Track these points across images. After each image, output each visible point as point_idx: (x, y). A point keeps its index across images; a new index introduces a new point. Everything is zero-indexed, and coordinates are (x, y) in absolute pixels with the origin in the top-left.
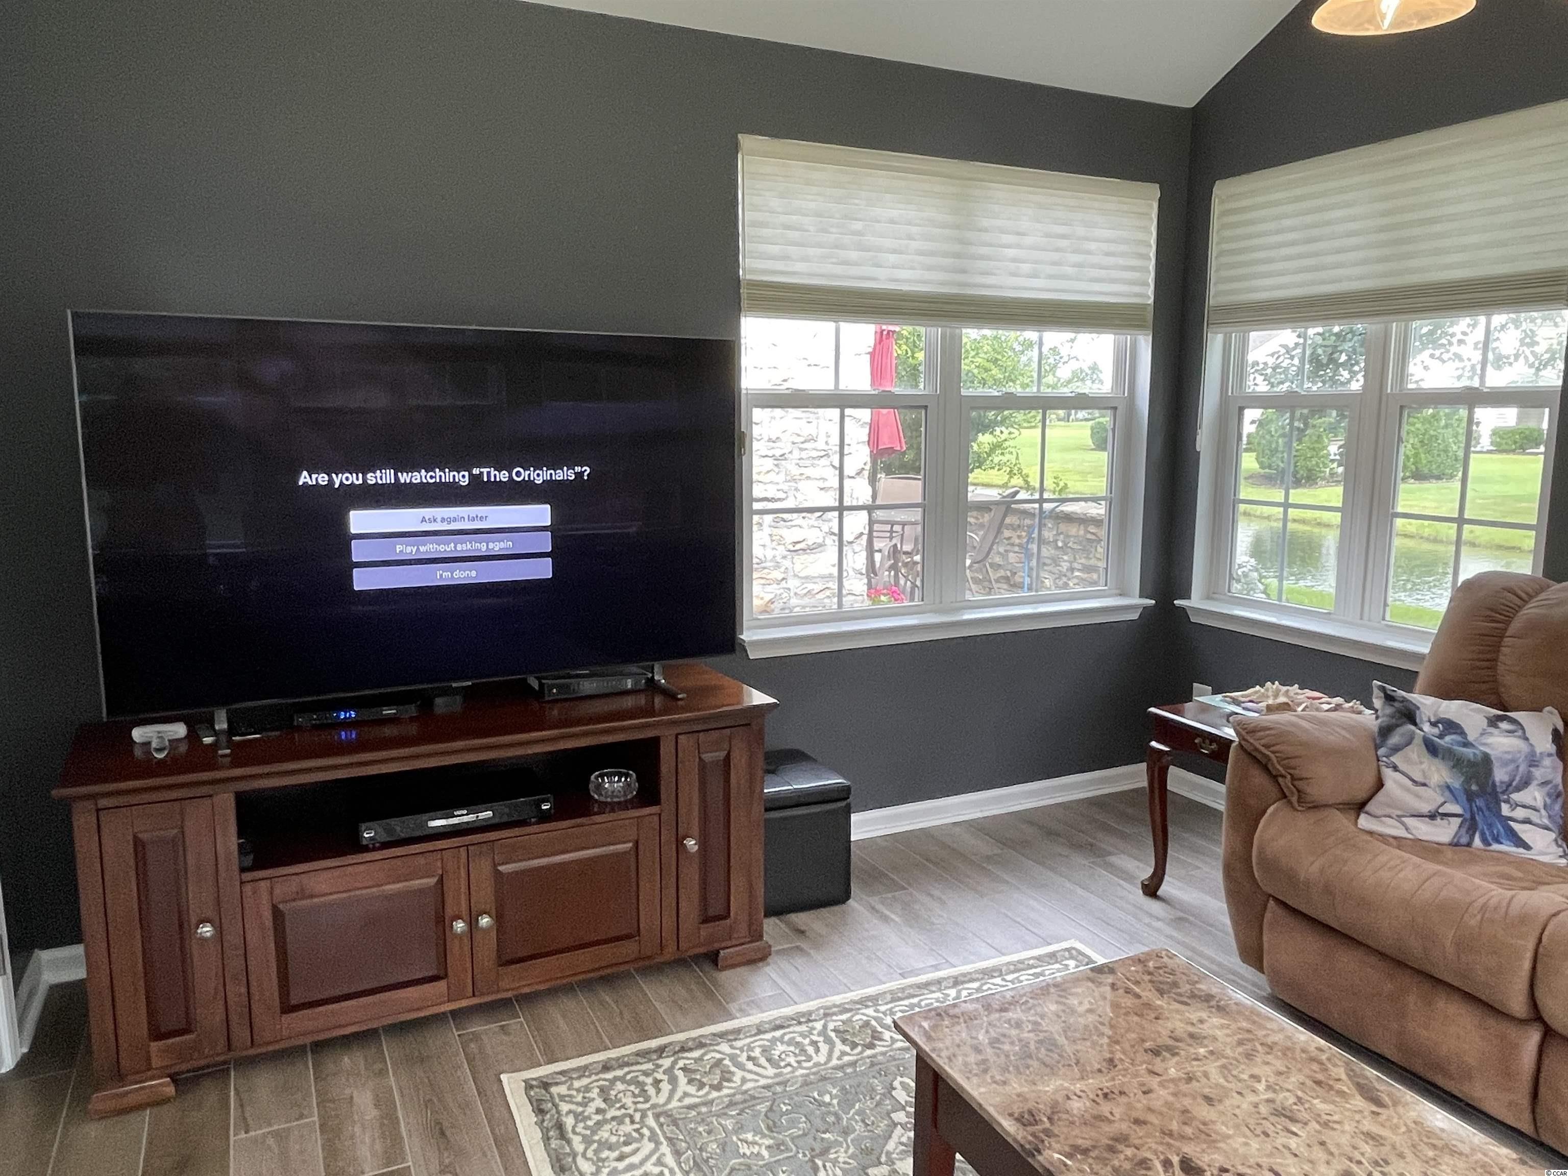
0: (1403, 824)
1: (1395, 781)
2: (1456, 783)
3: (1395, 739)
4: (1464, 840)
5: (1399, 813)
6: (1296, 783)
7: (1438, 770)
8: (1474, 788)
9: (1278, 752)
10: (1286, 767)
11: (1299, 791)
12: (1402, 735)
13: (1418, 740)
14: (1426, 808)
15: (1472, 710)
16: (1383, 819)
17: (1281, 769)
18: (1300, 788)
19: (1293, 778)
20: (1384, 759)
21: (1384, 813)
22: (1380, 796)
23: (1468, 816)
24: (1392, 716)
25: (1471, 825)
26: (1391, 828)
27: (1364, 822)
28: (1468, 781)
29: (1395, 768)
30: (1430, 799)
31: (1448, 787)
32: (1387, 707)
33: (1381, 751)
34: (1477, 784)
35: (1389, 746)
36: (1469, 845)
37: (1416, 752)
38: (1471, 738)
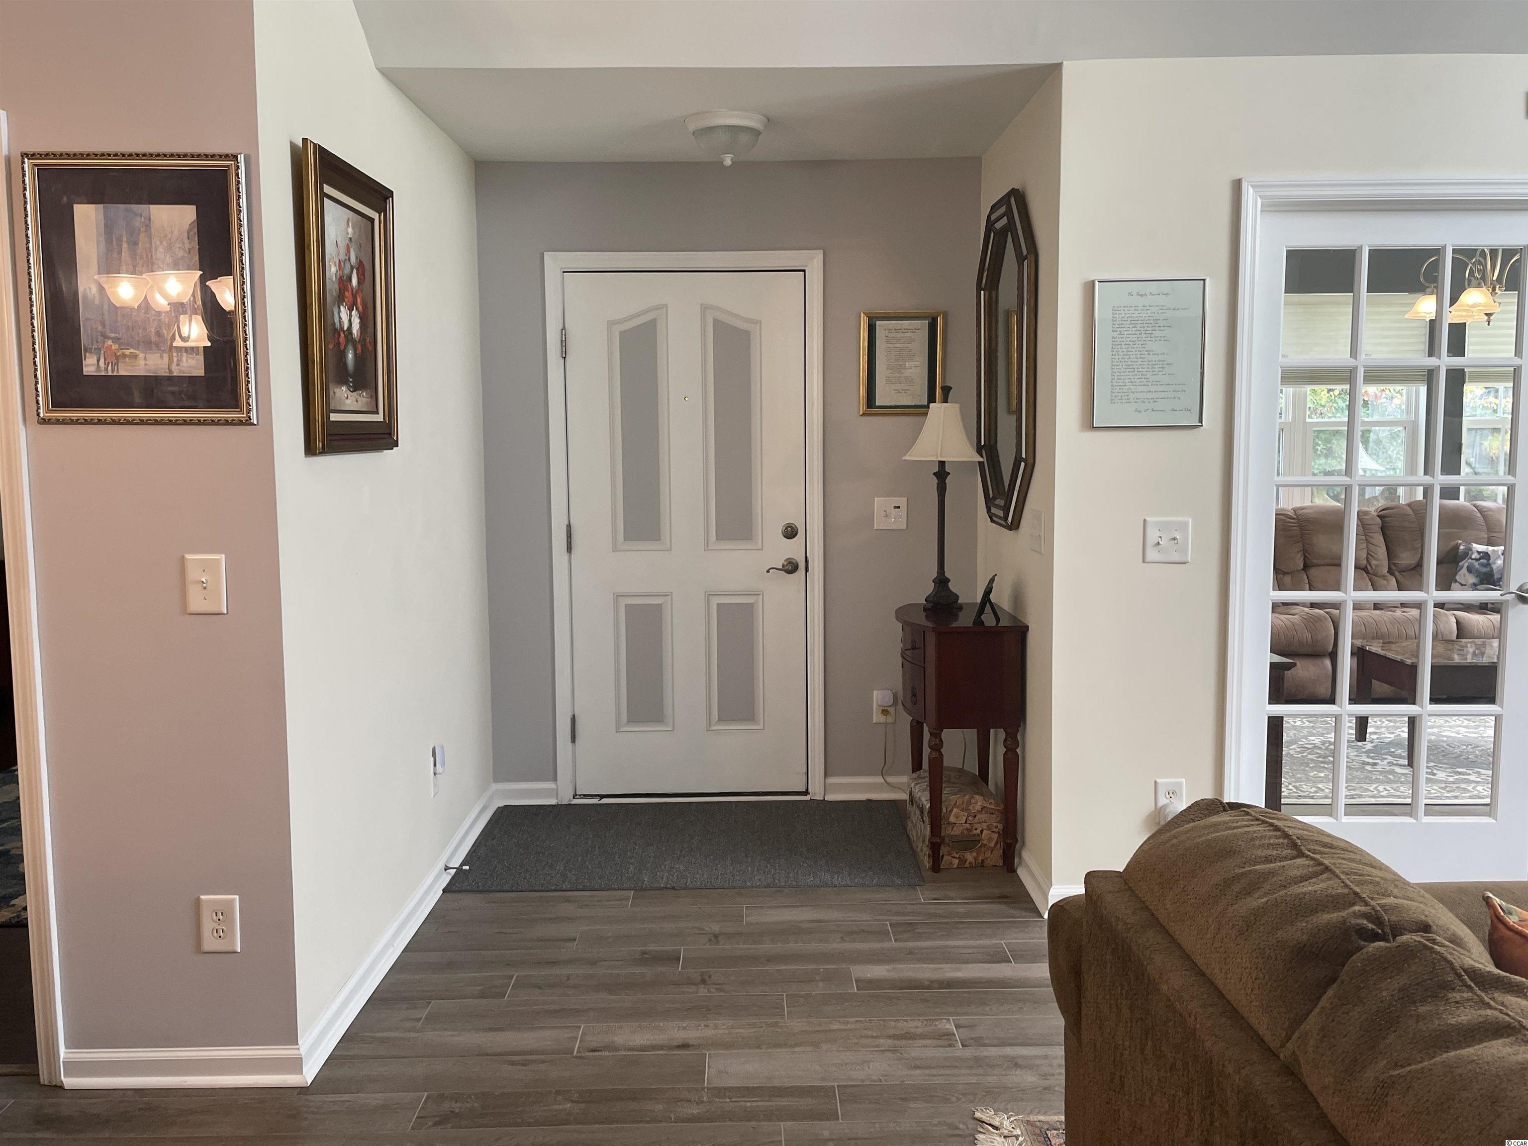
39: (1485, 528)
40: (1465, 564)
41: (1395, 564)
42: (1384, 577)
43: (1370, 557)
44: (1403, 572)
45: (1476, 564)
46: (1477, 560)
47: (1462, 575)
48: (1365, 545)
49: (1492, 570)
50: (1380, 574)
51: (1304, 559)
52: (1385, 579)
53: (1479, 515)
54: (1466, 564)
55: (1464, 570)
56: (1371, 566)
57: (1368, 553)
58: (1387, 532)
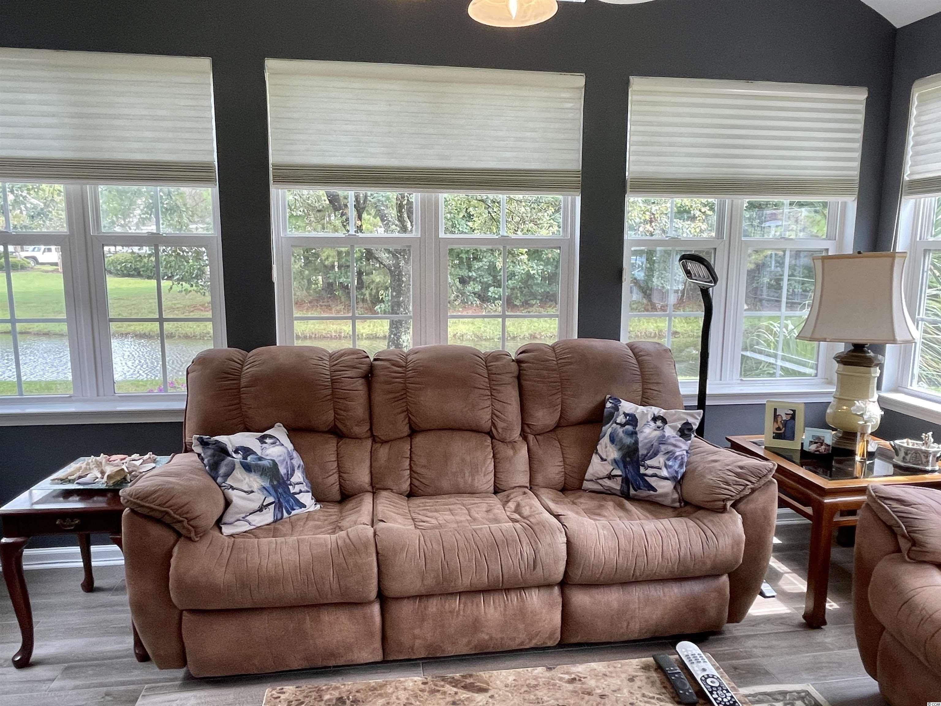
0: (247, 521)
1: (236, 496)
2: (267, 484)
3: (223, 470)
4: (279, 517)
5: (244, 515)
6: (191, 523)
7: (255, 480)
8: (275, 483)
9: (171, 506)
10: (180, 515)
11: (193, 527)
12: (226, 465)
13: (238, 466)
14: (256, 506)
15: (247, 437)
16: (236, 523)
17: (178, 517)
18: (194, 525)
19: (189, 520)
20: (224, 484)
21: (235, 519)
22: (231, 509)
23: (277, 501)
24: (213, 455)
25: (279, 506)
26: (243, 527)
27: (227, 530)
28: (271, 481)
29: (232, 488)
30: (258, 498)
31: (264, 488)
32: (207, 450)
33: (219, 480)
34: (276, 480)
35: (222, 475)
36: (282, 518)
37: (239, 473)
38: (259, 454)
39: (639, 378)
40: (608, 429)
41: (528, 425)
42: (513, 443)
43: (495, 418)
44: (539, 435)
45: (620, 430)
46: (622, 425)
47: (603, 444)
48: (489, 402)
49: (636, 442)
50: (508, 441)
51: (409, 423)
52: (513, 448)
53: (634, 361)
54: (609, 431)
55: (605, 440)
56: (496, 429)
57: (493, 413)
58: (524, 383)
